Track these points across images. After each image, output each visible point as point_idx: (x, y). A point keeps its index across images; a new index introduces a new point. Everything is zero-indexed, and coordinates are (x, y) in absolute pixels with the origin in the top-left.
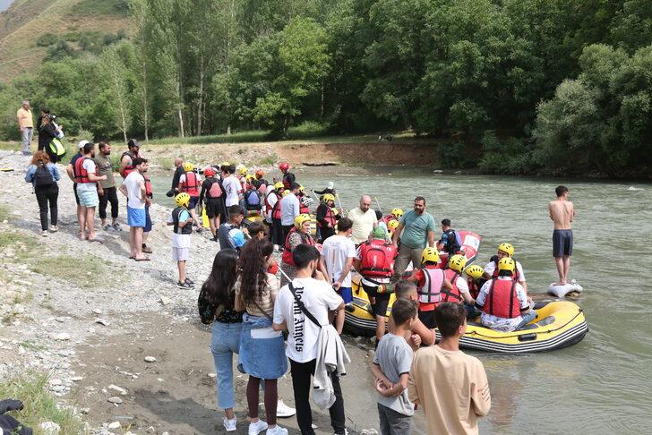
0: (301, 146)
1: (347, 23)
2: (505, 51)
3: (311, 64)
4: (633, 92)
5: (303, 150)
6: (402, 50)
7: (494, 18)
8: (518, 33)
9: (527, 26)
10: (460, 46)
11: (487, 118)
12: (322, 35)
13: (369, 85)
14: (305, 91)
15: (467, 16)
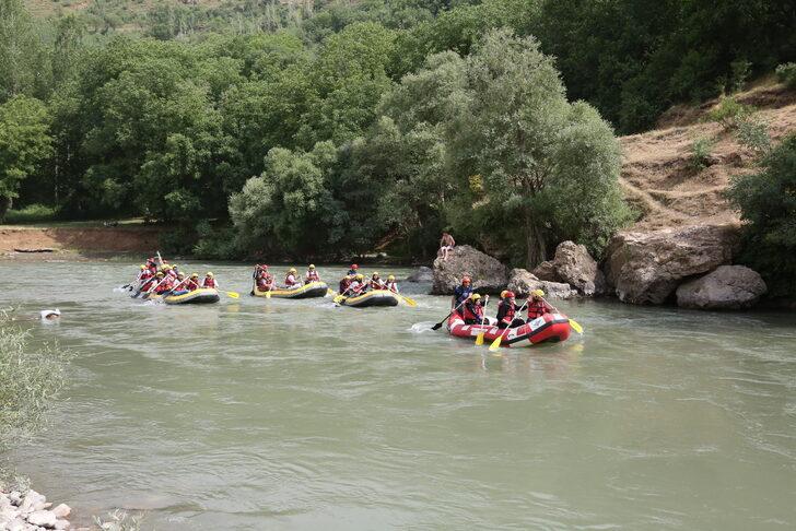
0: (14, 231)
1: (73, 104)
2: (214, 146)
3: (32, 144)
4: (293, 190)
5: (17, 235)
6: (122, 138)
7: (209, 115)
8: (227, 130)
9: (235, 125)
10: (173, 138)
11: (200, 208)
12: (44, 115)
13: (90, 171)
14: (24, 173)
15: (182, 111)
